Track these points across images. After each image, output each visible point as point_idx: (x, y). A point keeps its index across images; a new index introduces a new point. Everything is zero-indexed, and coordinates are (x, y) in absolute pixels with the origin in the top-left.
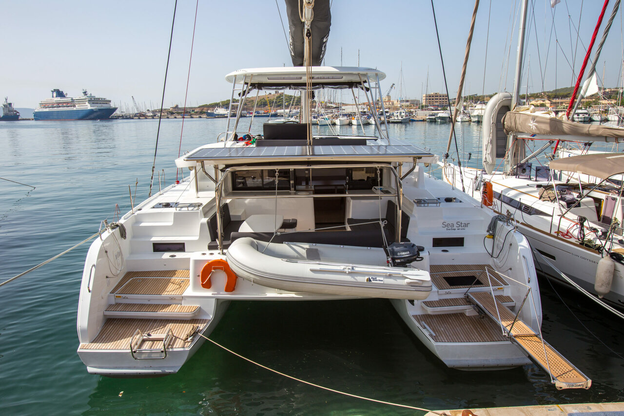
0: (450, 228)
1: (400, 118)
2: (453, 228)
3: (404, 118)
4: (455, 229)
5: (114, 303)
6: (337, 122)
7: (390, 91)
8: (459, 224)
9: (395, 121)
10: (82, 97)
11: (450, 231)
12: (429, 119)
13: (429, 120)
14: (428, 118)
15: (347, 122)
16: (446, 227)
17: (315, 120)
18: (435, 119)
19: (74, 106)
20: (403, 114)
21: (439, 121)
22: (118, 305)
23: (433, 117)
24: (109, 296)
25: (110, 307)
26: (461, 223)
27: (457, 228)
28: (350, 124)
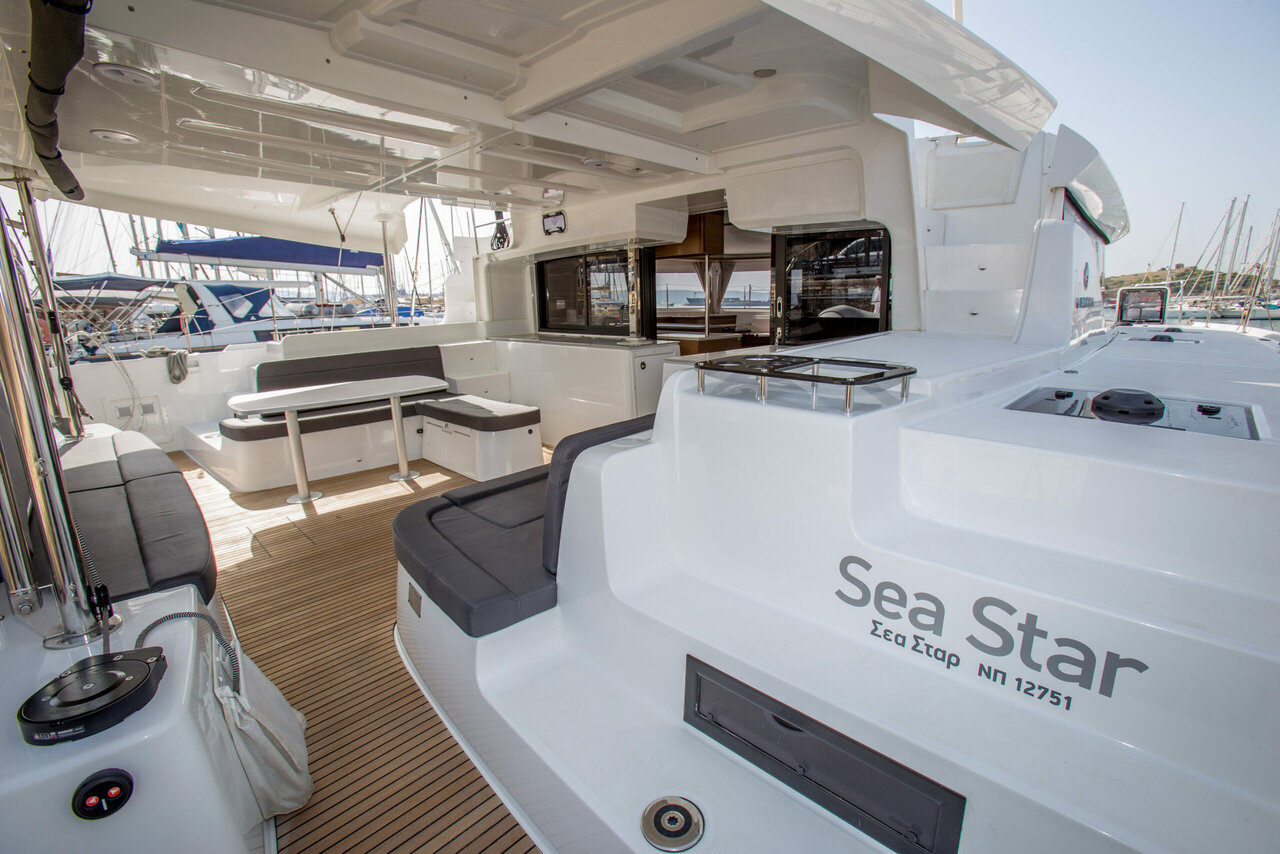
0: (903, 626)
4: (952, 661)
8: (1010, 624)
26: (1030, 628)
27: (972, 658)
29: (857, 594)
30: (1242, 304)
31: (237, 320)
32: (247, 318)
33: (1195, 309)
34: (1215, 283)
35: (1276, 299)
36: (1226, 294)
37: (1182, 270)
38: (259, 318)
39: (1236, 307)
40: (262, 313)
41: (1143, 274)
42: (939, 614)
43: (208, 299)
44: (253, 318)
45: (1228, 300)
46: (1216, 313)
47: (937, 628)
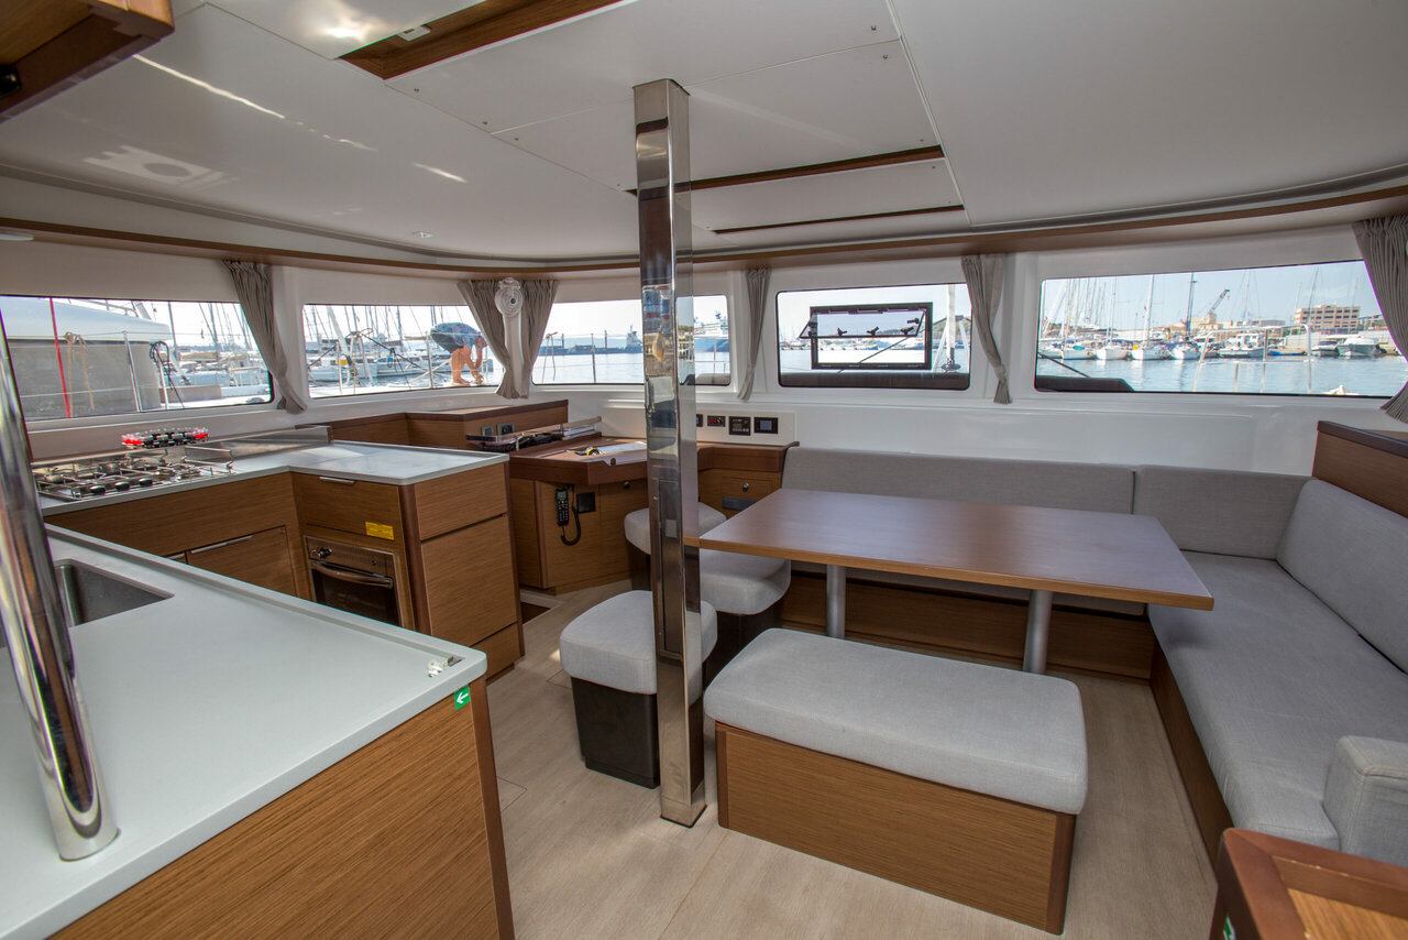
1: (1245, 348)
3: (1256, 347)
6: (1101, 353)
7: (1218, 302)
9: (1233, 353)
10: (715, 320)
12: (1319, 350)
13: (1319, 353)
14: (1317, 348)
15: (1123, 353)
17: (1057, 350)
18: (1336, 350)
19: (704, 333)
20: (1251, 340)
21: (1349, 353)
23: (1332, 347)
28: (1128, 358)
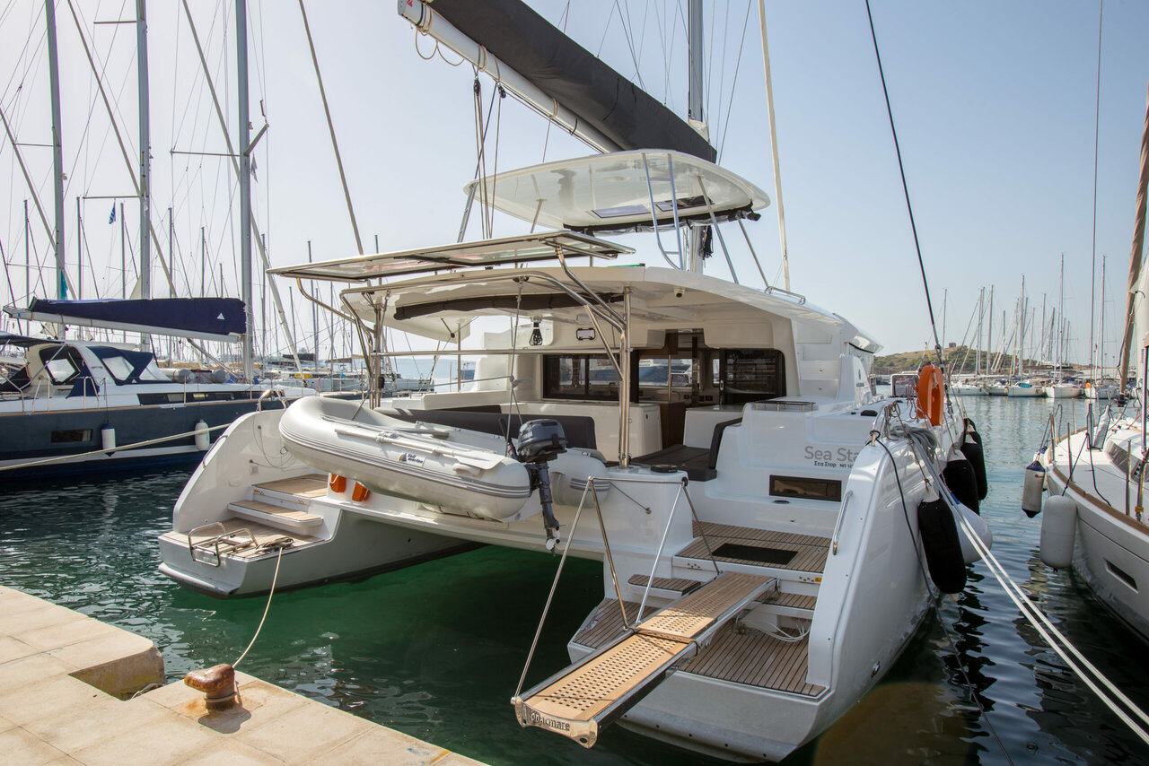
0: (823, 461)
2: (830, 462)
4: (834, 465)
5: (251, 498)
8: (845, 453)
11: (824, 467)
16: (814, 459)
22: (255, 502)
24: (249, 489)
25: (245, 503)
26: (849, 453)
27: (838, 463)
29: (810, 456)
30: (1003, 383)
31: (119, 382)
32: (128, 381)
33: (967, 387)
34: (978, 362)
35: (1028, 378)
36: (990, 373)
37: (955, 349)
38: (140, 382)
39: (998, 385)
40: (143, 376)
41: (922, 352)
42: (830, 455)
43: (91, 360)
44: (134, 381)
45: (992, 378)
46: (984, 391)
47: (830, 459)
